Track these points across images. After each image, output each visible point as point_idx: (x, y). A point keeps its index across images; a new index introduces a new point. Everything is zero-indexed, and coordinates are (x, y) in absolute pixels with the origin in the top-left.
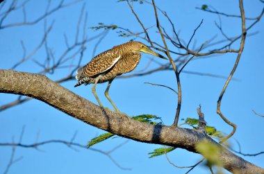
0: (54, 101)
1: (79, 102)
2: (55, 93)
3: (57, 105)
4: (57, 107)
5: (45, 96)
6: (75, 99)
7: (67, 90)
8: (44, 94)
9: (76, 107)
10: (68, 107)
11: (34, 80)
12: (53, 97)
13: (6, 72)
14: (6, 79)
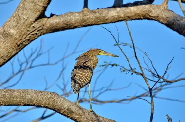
0: (63, 111)
1: (81, 112)
2: (64, 105)
4: (65, 115)
6: (78, 109)
7: (72, 102)
8: (56, 106)
9: (79, 115)
10: (73, 115)
11: (49, 96)
12: (62, 108)
13: (29, 91)
14: (29, 96)
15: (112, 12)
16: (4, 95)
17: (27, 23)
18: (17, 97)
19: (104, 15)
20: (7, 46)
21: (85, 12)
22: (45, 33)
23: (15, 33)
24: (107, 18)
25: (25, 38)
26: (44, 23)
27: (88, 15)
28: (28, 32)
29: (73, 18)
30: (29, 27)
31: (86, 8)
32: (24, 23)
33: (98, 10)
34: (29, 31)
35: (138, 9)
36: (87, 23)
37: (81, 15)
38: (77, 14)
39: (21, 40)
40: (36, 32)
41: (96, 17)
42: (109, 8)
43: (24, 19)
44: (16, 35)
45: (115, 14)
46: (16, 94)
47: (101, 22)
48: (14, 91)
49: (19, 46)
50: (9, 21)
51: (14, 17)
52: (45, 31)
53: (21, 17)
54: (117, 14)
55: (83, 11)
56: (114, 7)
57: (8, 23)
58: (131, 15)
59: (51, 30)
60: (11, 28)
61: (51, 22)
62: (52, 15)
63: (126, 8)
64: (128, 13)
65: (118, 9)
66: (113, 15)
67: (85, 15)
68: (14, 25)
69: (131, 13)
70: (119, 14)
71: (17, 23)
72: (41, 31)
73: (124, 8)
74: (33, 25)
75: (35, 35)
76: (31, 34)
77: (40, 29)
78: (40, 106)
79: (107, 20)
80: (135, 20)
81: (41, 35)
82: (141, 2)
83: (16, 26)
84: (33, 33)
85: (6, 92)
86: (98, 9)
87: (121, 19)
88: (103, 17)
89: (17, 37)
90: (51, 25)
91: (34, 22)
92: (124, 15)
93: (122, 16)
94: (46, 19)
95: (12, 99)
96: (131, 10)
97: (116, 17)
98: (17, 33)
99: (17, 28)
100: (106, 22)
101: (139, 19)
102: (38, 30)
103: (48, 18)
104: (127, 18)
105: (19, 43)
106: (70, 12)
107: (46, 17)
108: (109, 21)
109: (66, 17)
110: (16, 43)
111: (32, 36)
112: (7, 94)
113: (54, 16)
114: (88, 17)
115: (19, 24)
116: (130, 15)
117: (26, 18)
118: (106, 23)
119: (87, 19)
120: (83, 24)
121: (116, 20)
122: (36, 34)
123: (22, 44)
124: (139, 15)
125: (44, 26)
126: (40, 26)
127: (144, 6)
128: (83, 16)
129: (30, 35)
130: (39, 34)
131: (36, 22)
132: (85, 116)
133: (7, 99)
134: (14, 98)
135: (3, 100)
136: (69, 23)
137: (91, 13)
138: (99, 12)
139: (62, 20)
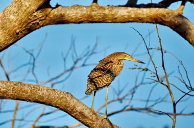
0: (75, 114)
1: (94, 117)
2: (77, 107)
3: (77, 117)
4: (76, 119)
5: (69, 109)
6: (91, 114)
7: (86, 106)
8: (67, 107)
9: (91, 120)
10: (85, 120)
11: (61, 96)
12: (74, 110)
13: (41, 87)
14: (40, 93)
15: (123, 11)
16: (14, 88)
17: (28, 10)
18: (27, 92)
19: (113, 13)
20: (5, 33)
21: (94, 7)
22: (47, 25)
23: (15, 19)
24: (116, 17)
25: (25, 27)
26: (47, 13)
27: (96, 11)
28: (29, 21)
29: (80, 12)
30: (31, 15)
31: (95, 3)
32: (25, 10)
33: (107, 7)
34: (29, 19)
35: (151, 11)
36: (94, 19)
37: (89, 9)
38: (85, 8)
39: (20, 28)
40: (37, 21)
41: (104, 14)
42: (120, 6)
43: (26, 6)
44: (15, 22)
45: (125, 14)
46: (26, 88)
47: (109, 20)
48: (25, 85)
49: (17, 34)
50: (10, 6)
51: (16, 3)
52: (48, 22)
53: (23, 4)
54: (127, 14)
55: (91, 6)
56: (126, 6)
57: (8, 8)
58: (142, 17)
59: (54, 22)
60: (11, 14)
61: (56, 13)
62: (57, 6)
63: (139, 9)
64: (140, 14)
65: (130, 9)
66: (123, 15)
67: (93, 11)
68: (15, 11)
69: (143, 15)
70: (129, 14)
71: (19, 10)
72: (44, 22)
73: (136, 9)
74: (35, 14)
75: (36, 25)
76: (32, 23)
77: (42, 19)
78: (50, 105)
79: (116, 18)
80: (146, 22)
81: (43, 26)
82: (155, 4)
83: (17, 12)
84: (34, 22)
85: (16, 85)
87: (131, 20)
88: (113, 15)
89: (17, 24)
90: (55, 16)
91: (37, 11)
92: (135, 16)
93: (133, 16)
94: (50, 9)
95: (21, 94)
96: (143, 12)
97: (126, 17)
98: (17, 20)
99: (18, 15)
100: (115, 21)
101: (151, 23)
102: (40, 20)
103: (53, 8)
104: (137, 19)
105: (18, 31)
106: (78, 6)
107: (50, 7)
108: (118, 20)
109: (73, 10)
110: (15, 31)
111: (33, 26)
112: (16, 87)
113: (60, 8)
114: (96, 13)
115: (20, 11)
117: (28, 6)
118: (115, 22)
119: (95, 15)
120: (90, 20)
121: (126, 20)
122: (38, 23)
123: (21, 32)
124: (151, 18)
125: (47, 16)
126: (43, 16)
127: (157, 9)
128: (91, 12)
129: (30, 24)
130: (41, 25)
131: (39, 12)
132: (98, 122)
133: (15, 92)
134: (23, 92)
135: (11, 93)
136: (74, 17)
137: (100, 9)
138: (108, 9)
139: (68, 12)
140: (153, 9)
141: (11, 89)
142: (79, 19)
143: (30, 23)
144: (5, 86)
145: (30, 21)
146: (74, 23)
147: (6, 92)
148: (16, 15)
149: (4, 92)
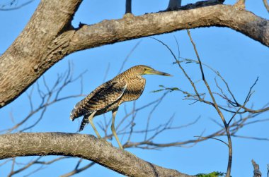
0: (104, 160)
1: (128, 160)
2: (104, 152)
4: (106, 166)
5: (94, 156)
6: (124, 157)
9: (126, 165)
10: (118, 166)
11: (82, 140)
12: (102, 156)
14: (54, 142)
15: (167, 17)
16: (20, 141)
17: (46, 38)
18: (37, 144)
19: (154, 23)
20: (20, 72)
21: (128, 19)
23: (30, 52)
24: (159, 26)
25: (45, 60)
26: (70, 37)
27: (132, 23)
28: (49, 51)
30: (50, 44)
31: (128, 14)
32: (42, 39)
33: (145, 16)
34: (49, 49)
35: (203, 11)
36: (132, 34)
37: (123, 23)
38: (117, 23)
39: (39, 62)
40: (60, 50)
41: (143, 25)
42: (161, 12)
43: (42, 32)
44: (31, 56)
45: (170, 20)
46: (36, 138)
47: (151, 32)
48: (34, 135)
49: (36, 70)
50: (22, 37)
51: (28, 31)
52: (72, 49)
53: (38, 30)
54: (172, 20)
55: (125, 18)
56: (169, 10)
57: (19, 40)
59: (80, 46)
60: (24, 46)
61: (81, 35)
62: (81, 25)
64: (189, 17)
65: (175, 13)
66: (167, 22)
67: (129, 24)
68: (29, 42)
69: (194, 17)
70: (175, 20)
71: (33, 39)
72: (67, 49)
74: (55, 41)
75: (58, 55)
76: (53, 53)
77: (65, 45)
78: (70, 155)
79: (159, 29)
80: (199, 27)
81: (67, 54)
83: (32, 43)
84: (56, 52)
85: (21, 137)
86: (146, 14)
87: (179, 27)
88: (154, 25)
90: (81, 39)
91: (57, 36)
92: (184, 21)
93: (180, 22)
94: (73, 31)
95: (31, 147)
96: (192, 14)
97: (172, 24)
98: (33, 53)
99: (33, 46)
100: (158, 31)
101: (205, 26)
102: (63, 48)
103: (77, 30)
104: (187, 25)
105: (36, 67)
106: (107, 21)
107: (73, 29)
108: (162, 30)
109: (102, 27)
110: (33, 68)
111: (55, 57)
112: (23, 139)
113: (84, 27)
114: (132, 26)
115: (36, 40)
116: (191, 20)
117: (45, 32)
118: (158, 34)
119: (132, 29)
120: (126, 36)
121: (172, 29)
122: (60, 52)
123: (40, 67)
124: (205, 20)
125: (70, 41)
126: (66, 42)
127: (211, 6)
128: (126, 25)
129: (51, 55)
130: (65, 53)
131: (60, 37)
132: (135, 166)
133: (23, 146)
134: (33, 144)
135: (17, 148)
136: (106, 36)
137: (136, 20)
138: (147, 18)
139: (96, 31)
140: (205, 7)
141: (17, 143)
142: (112, 38)
143: (50, 53)
144: (8, 141)
145: (51, 51)
146: (107, 43)
147: (11, 148)
148: (32, 46)
149: (8, 149)
